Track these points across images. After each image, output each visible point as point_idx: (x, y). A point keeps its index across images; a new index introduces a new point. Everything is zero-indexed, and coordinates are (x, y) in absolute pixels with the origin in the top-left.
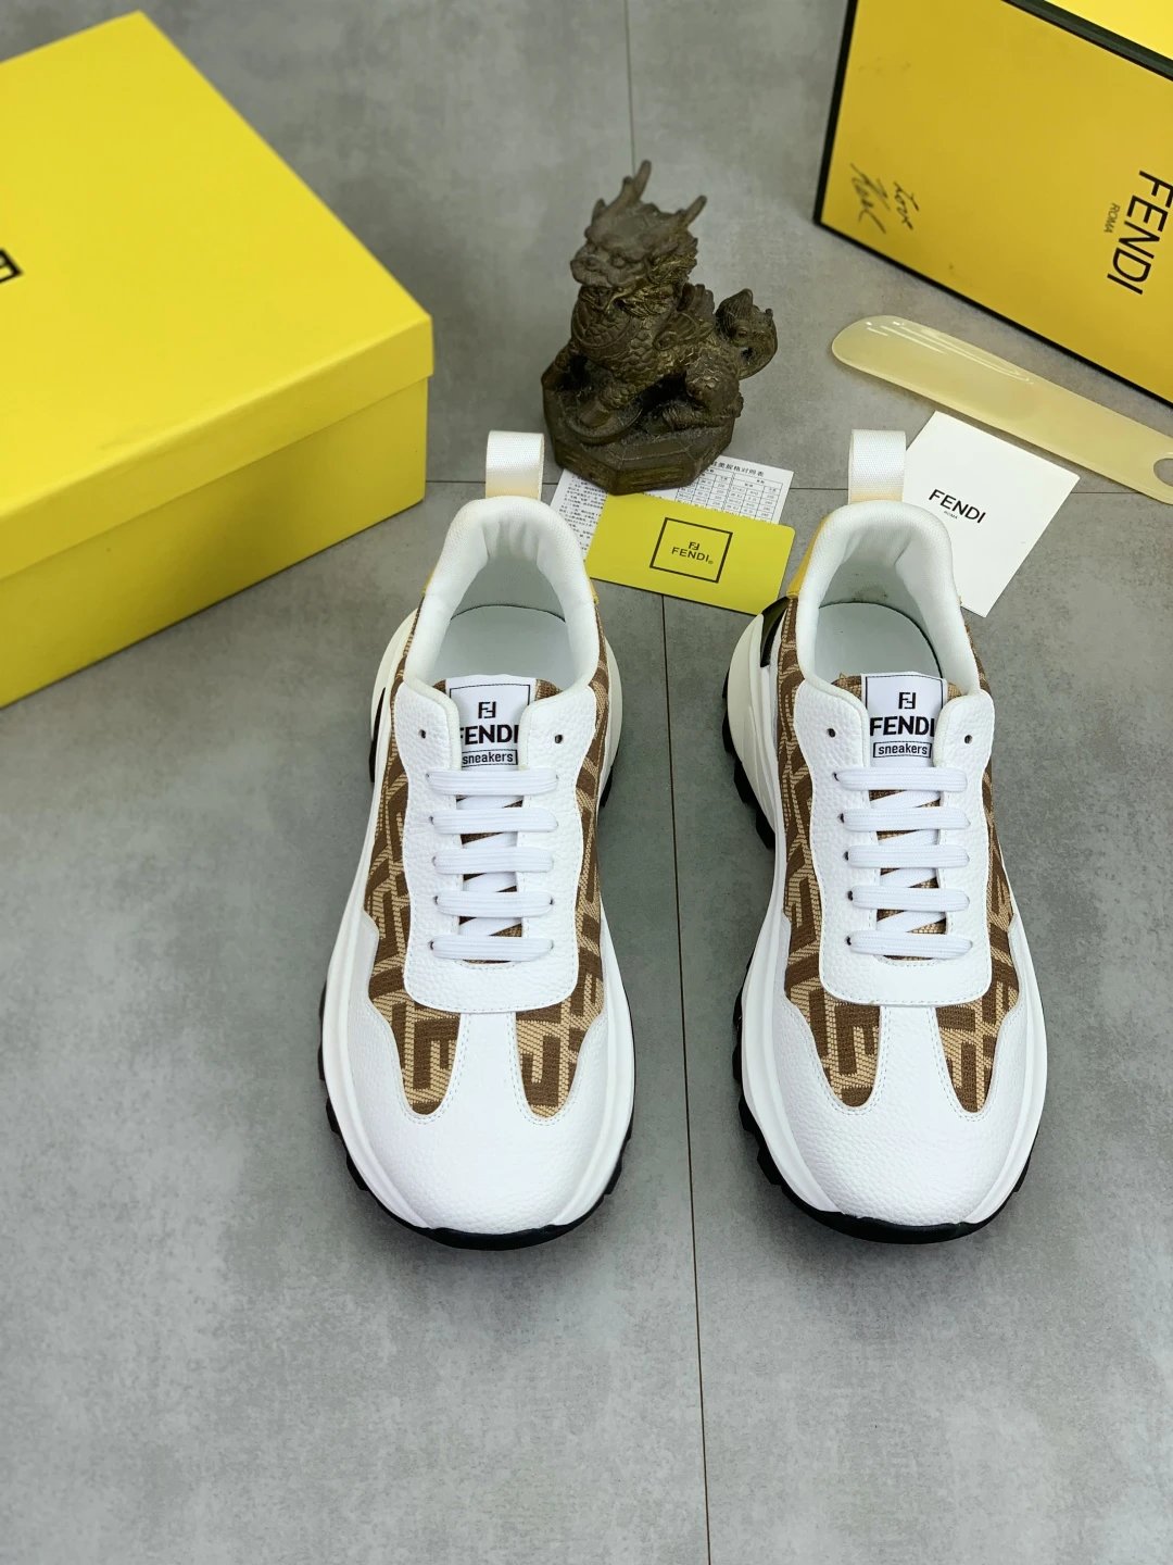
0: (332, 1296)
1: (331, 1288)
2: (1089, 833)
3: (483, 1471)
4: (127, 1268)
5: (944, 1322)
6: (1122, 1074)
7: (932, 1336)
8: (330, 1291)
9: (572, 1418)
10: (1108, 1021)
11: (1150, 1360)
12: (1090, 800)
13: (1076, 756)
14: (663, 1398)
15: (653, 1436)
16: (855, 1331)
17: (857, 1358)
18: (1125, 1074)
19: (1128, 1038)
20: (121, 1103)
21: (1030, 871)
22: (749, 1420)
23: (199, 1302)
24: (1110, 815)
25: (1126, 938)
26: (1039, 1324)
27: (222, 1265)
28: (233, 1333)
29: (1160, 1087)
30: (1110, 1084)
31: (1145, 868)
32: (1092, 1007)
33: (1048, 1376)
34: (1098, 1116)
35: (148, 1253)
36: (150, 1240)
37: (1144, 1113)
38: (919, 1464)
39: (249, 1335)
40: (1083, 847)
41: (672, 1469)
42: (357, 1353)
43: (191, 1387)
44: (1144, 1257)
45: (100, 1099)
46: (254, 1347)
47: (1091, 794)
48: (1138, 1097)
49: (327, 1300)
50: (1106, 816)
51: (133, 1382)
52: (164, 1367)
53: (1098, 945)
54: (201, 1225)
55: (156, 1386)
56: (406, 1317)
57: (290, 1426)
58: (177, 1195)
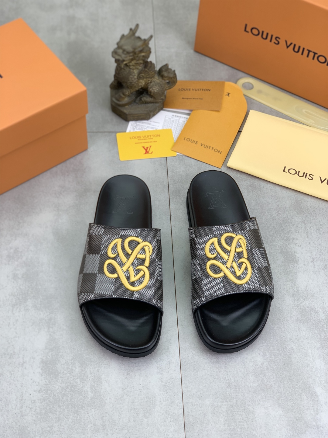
0: (73, 379)
1: (73, 377)
2: (293, 233)
3: (119, 431)
4: (13, 373)
5: (254, 382)
6: (304, 305)
7: (251, 386)
8: (73, 378)
9: (145, 414)
10: (300, 289)
11: (314, 391)
12: (293, 223)
13: (289, 210)
14: (172, 407)
15: (169, 418)
16: (228, 385)
17: (229, 393)
18: (305, 305)
19: (306, 294)
20: (9, 323)
21: (276, 245)
22: (197, 413)
23: (34, 383)
24: (299, 227)
25: (305, 264)
26: (282, 381)
27: (41, 371)
28: (45, 391)
29: (315, 309)
30: (301, 308)
31: (309, 243)
32: (295, 285)
33: (285, 397)
34: (298, 318)
35: (19, 368)
36: (19, 364)
37: (311, 317)
38: (247, 424)
39: (49, 392)
40: (291, 237)
41: (175, 428)
42: (81, 397)
43: (32, 408)
44: (312, 360)
45: (4, 322)
46: (51, 395)
47: (293, 221)
48: (309, 312)
49: (72, 381)
50: (298, 228)
51: (15, 407)
52: (24, 402)
53: (296, 266)
54: (34, 359)
55: (22, 408)
56: (96, 385)
57: (62, 419)
58: (27, 350)
